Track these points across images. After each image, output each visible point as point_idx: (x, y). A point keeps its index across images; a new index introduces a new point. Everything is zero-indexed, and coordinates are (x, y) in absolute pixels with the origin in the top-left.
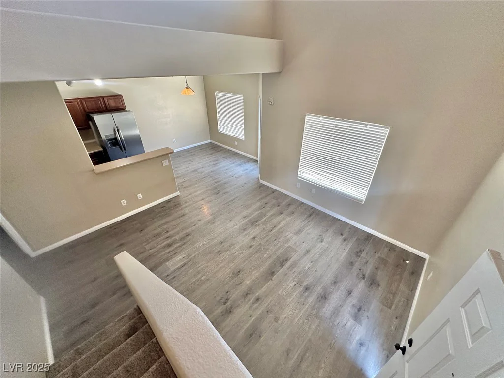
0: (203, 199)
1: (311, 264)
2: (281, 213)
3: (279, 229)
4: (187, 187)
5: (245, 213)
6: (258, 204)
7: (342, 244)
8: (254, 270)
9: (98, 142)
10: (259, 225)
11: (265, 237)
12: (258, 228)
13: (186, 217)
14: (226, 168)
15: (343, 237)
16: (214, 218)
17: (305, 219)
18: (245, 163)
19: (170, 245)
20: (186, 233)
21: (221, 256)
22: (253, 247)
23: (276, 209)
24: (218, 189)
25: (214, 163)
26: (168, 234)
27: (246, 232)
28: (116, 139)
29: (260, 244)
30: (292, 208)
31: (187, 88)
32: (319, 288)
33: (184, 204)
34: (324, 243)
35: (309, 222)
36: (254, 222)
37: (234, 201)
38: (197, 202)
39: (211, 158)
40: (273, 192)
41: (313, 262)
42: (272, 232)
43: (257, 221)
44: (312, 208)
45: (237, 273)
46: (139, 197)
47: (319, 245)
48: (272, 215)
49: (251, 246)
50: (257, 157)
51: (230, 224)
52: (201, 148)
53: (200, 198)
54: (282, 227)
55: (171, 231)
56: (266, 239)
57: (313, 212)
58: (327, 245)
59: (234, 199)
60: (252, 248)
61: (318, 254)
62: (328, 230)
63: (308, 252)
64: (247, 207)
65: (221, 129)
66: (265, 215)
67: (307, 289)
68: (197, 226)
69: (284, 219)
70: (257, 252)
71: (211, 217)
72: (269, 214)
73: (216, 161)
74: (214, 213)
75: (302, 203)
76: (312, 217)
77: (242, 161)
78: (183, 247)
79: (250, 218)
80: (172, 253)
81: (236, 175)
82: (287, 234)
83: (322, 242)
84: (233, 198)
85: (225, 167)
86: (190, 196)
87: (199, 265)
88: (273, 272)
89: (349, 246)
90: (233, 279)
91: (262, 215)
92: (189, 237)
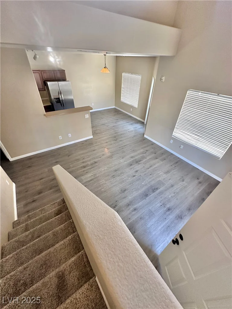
0: (107, 143)
1: (174, 194)
2: (157, 158)
3: (154, 168)
4: (97, 133)
5: (132, 155)
6: (142, 150)
7: (197, 185)
8: (134, 191)
9: (49, 100)
10: (141, 163)
11: (144, 172)
12: (140, 165)
13: (95, 152)
14: (123, 125)
15: (199, 180)
16: (113, 155)
17: (173, 165)
18: (136, 123)
19: (84, 167)
20: (95, 161)
21: (115, 178)
23: (154, 155)
24: (116, 137)
25: (116, 121)
26: (84, 160)
27: (132, 167)
28: (59, 98)
29: (140, 175)
30: (164, 156)
31: (105, 68)
32: (178, 211)
33: (95, 144)
34: (184, 182)
35: (175, 167)
36: (138, 161)
37: (126, 146)
38: (103, 144)
39: (114, 118)
40: (152, 144)
41: (175, 193)
42: (149, 169)
43: (140, 161)
44: (179, 158)
45: (124, 191)
46: (69, 136)
47: (181, 183)
48: (150, 159)
49: (134, 176)
50: (144, 120)
51: (122, 161)
52: (109, 111)
53: (105, 142)
54: (156, 168)
57: (179, 161)
58: (186, 184)
59: (126, 145)
60: (134, 177)
61: (179, 189)
62: (188, 174)
63: (172, 186)
64: (134, 151)
65: (123, 99)
66: (146, 158)
67: (169, 209)
68: (102, 158)
69: (158, 162)
70: (138, 180)
71: (111, 154)
72: (148, 158)
73: (117, 120)
74: (113, 152)
75: (172, 154)
76: (177, 164)
77: (134, 122)
78: (92, 169)
79: (135, 158)
80: (85, 172)
81: (129, 130)
82: (159, 173)
83: (183, 181)
84: (125, 144)
85: (122, 124)
86: (99, 140)
87: (101, 182)
88: (147, 195)
89: (202, 188)
90: (121, 194)
91: (143, 158)
92: (97, 164)
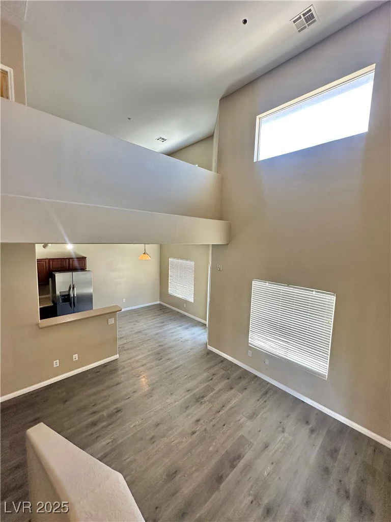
0: (143, 365)
1: (272, 466)
2: (232, 388)
3: (229, 410)
4: (128, 349)
5: (189, 385)
6: (205, 375)
7: (310, 437)
8: (195, 470)
9: (51, 298)
10: (205, 402)
11: (211, 421)
12: (203, 406)
13: (121, 386)
14: (173, 331)
15: (310, 426)
16: (153, 389)
17: (260, 398)
18: (193, 327)
19: (94, 424)
20: (117, 408)
21: (155, 444)
22: (197, 433)
23: (226, 382)
24: (161, 354)
25: (161, 325)
26: (95, 409)
27: (188, 412)
28: (69, 295)
29: (205, 429)
30: (244, 382)
31: (144, 254)
33: (121, 370)
34: (286, 434)
35: (265, 402)
36: (199, 398)
37: (177, 370)
38: (136, 368)
39: (158, 319)
40: (222, 361)
41: (274, 464)
42: (221, 413)
43: (203, 397)
44: (268, 383)
45: (172, 474)
46: (74, 358)
47: (280, 437)
48: (220, 390)
49: (194, 433)
50: (206, 321)
51: (171, 400)
52: (150, 309)
53: (140, 364)
54: (233, 408)
55: (100, 404)
56: (212, 423)
57: (269, 389)
58: (290, 438)
59: (177, 368)
60: (195, 436)
61: (280, 450)
62: (289, 415)
63: (266, 446)
64: (192, 377)
65: (172, 291)
66: (213, 389)
67: (268, 511)
68: (131, 399)
69: (235, 396)
70: (201, 442)
71: (150, 388)
72: (217, 389)
73: (163, 323)
74: (153, 384)
75: (256, 376)
76: (268, 395)
77: (190, 324)
78: (110, 427)
79: (194, 392)
80: (94, 437)
81: (182, 340)
82: (239, 418)
83: (283, 432)
84: (176, 366)
85: (170, 329)
86: (129, 361)
87: (127, 456)
88: (221, 477)
89: (319, 442)
90: (166, 484)
91: (209, 389)
92: (120, 414)
